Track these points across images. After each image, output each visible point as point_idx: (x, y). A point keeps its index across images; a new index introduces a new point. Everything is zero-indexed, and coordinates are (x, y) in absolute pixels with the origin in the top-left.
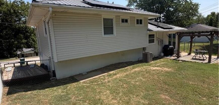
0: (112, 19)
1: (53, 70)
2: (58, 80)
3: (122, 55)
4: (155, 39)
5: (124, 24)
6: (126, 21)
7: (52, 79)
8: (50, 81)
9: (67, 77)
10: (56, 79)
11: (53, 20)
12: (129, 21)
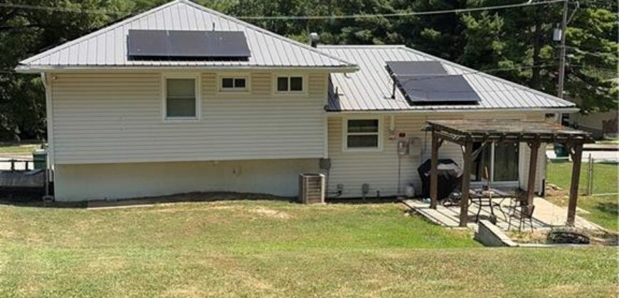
0: (194, 80)
1: (51, 180)
2: (57, 202)
3: (234, 172)
4: (381, 134)
5: (232, 91)
6: (241, 83)
7: (46, 199)
8: (42, 200)
9: (76, 200)
10: (54, 201)
11: (52, 86)
12: (248, 84)
